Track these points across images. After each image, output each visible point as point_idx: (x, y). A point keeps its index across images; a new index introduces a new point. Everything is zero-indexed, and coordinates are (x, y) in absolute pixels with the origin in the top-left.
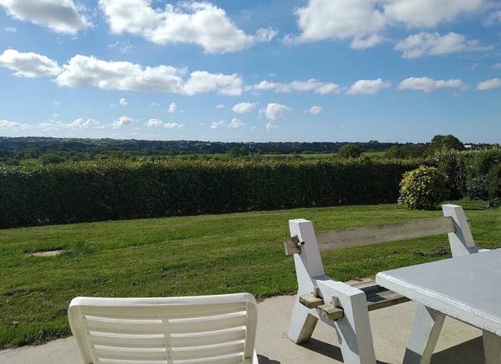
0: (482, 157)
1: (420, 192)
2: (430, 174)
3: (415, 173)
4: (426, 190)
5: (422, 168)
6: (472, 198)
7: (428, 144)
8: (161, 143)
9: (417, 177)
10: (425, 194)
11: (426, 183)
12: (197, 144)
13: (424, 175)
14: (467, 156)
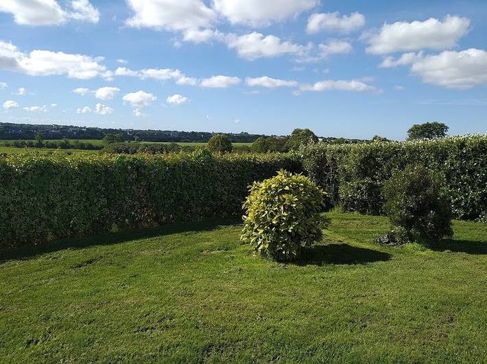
0: (361, 153)
1: (278, 226)
2: (295, 190)
3: (270, 188)
4: (289, 222)
5: (281, 176)
6: (346, 208)
7: (289, 137)
8: (30, 126)
9: (273, 196)
10: (287, 231)
11: (289, 208)
12: (71, 129)
13: (284, 192)
14: (339, 151)
